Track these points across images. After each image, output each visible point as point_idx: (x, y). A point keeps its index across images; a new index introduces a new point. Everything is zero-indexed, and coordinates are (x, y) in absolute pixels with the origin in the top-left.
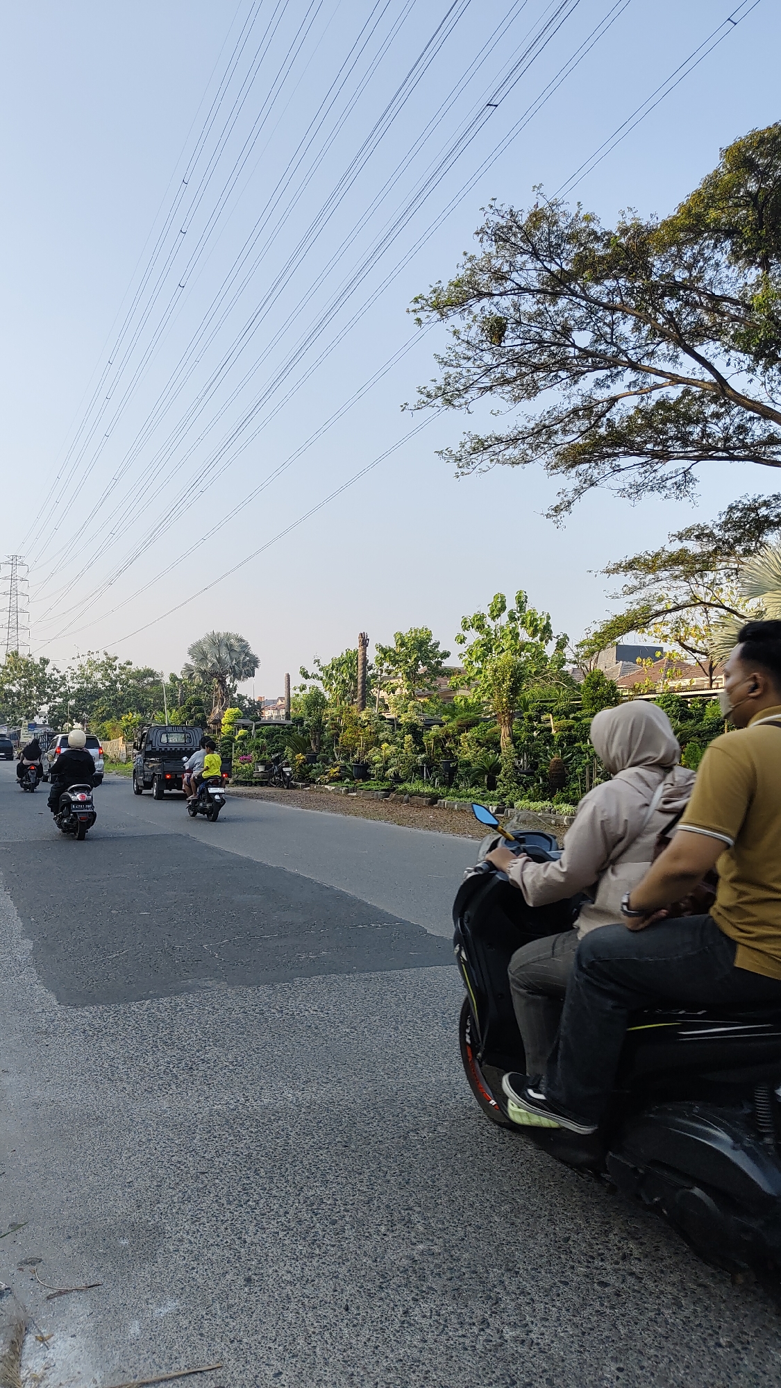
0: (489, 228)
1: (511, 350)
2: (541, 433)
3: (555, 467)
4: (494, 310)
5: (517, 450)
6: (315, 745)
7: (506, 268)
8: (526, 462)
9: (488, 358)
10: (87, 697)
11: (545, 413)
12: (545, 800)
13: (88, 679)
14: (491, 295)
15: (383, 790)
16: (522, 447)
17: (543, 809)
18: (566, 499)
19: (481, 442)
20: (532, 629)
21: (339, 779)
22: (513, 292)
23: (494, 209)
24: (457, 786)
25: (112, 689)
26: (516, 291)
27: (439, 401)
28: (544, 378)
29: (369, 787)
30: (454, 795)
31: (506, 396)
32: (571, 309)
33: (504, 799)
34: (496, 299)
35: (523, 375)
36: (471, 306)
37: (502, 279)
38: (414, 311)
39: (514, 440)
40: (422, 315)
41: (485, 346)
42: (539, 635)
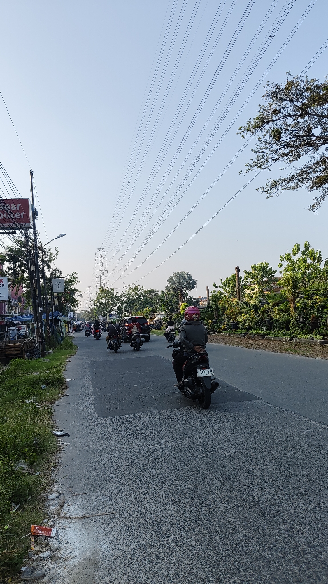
0: (268, 93)
1: (285, 142)
2: (303, 174)
3: (312, 188)
4: (276, 126)
5: (293, 183)
6: (216, 316)
7: (278, 108)
8: (298, 188)
9: (275, 147)
10: (131, 302)
11: (304, 166)
12: (309, 334)
13: (130, 295)
14: (272, 121)
15: (243, 333)
16: (295, 181)
17: (309, 338)
18: (317, 201)
19: (276, 182)
20: (313, 257)
21: (226, 330)
22: (283, 117)
23: (269, 85)
24: (273, 330)
25: (139, 298)
26: (284, 117)
27: (256, 168)
28: (302, 151)
29: (238, 332)
30: (272, 334)
31: (286, 161)
32: (310, 120)
33: (293, 335)
34: (276, 122)
35: (292, 151)
36: (264, 127)
37: (277, 113)
38: (240, 133)
39: (292, 179)
40: (243, 134)
41: (273, 142)
42: (316, 260)
